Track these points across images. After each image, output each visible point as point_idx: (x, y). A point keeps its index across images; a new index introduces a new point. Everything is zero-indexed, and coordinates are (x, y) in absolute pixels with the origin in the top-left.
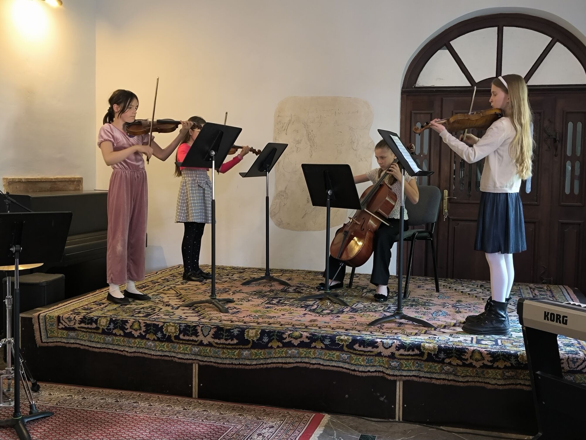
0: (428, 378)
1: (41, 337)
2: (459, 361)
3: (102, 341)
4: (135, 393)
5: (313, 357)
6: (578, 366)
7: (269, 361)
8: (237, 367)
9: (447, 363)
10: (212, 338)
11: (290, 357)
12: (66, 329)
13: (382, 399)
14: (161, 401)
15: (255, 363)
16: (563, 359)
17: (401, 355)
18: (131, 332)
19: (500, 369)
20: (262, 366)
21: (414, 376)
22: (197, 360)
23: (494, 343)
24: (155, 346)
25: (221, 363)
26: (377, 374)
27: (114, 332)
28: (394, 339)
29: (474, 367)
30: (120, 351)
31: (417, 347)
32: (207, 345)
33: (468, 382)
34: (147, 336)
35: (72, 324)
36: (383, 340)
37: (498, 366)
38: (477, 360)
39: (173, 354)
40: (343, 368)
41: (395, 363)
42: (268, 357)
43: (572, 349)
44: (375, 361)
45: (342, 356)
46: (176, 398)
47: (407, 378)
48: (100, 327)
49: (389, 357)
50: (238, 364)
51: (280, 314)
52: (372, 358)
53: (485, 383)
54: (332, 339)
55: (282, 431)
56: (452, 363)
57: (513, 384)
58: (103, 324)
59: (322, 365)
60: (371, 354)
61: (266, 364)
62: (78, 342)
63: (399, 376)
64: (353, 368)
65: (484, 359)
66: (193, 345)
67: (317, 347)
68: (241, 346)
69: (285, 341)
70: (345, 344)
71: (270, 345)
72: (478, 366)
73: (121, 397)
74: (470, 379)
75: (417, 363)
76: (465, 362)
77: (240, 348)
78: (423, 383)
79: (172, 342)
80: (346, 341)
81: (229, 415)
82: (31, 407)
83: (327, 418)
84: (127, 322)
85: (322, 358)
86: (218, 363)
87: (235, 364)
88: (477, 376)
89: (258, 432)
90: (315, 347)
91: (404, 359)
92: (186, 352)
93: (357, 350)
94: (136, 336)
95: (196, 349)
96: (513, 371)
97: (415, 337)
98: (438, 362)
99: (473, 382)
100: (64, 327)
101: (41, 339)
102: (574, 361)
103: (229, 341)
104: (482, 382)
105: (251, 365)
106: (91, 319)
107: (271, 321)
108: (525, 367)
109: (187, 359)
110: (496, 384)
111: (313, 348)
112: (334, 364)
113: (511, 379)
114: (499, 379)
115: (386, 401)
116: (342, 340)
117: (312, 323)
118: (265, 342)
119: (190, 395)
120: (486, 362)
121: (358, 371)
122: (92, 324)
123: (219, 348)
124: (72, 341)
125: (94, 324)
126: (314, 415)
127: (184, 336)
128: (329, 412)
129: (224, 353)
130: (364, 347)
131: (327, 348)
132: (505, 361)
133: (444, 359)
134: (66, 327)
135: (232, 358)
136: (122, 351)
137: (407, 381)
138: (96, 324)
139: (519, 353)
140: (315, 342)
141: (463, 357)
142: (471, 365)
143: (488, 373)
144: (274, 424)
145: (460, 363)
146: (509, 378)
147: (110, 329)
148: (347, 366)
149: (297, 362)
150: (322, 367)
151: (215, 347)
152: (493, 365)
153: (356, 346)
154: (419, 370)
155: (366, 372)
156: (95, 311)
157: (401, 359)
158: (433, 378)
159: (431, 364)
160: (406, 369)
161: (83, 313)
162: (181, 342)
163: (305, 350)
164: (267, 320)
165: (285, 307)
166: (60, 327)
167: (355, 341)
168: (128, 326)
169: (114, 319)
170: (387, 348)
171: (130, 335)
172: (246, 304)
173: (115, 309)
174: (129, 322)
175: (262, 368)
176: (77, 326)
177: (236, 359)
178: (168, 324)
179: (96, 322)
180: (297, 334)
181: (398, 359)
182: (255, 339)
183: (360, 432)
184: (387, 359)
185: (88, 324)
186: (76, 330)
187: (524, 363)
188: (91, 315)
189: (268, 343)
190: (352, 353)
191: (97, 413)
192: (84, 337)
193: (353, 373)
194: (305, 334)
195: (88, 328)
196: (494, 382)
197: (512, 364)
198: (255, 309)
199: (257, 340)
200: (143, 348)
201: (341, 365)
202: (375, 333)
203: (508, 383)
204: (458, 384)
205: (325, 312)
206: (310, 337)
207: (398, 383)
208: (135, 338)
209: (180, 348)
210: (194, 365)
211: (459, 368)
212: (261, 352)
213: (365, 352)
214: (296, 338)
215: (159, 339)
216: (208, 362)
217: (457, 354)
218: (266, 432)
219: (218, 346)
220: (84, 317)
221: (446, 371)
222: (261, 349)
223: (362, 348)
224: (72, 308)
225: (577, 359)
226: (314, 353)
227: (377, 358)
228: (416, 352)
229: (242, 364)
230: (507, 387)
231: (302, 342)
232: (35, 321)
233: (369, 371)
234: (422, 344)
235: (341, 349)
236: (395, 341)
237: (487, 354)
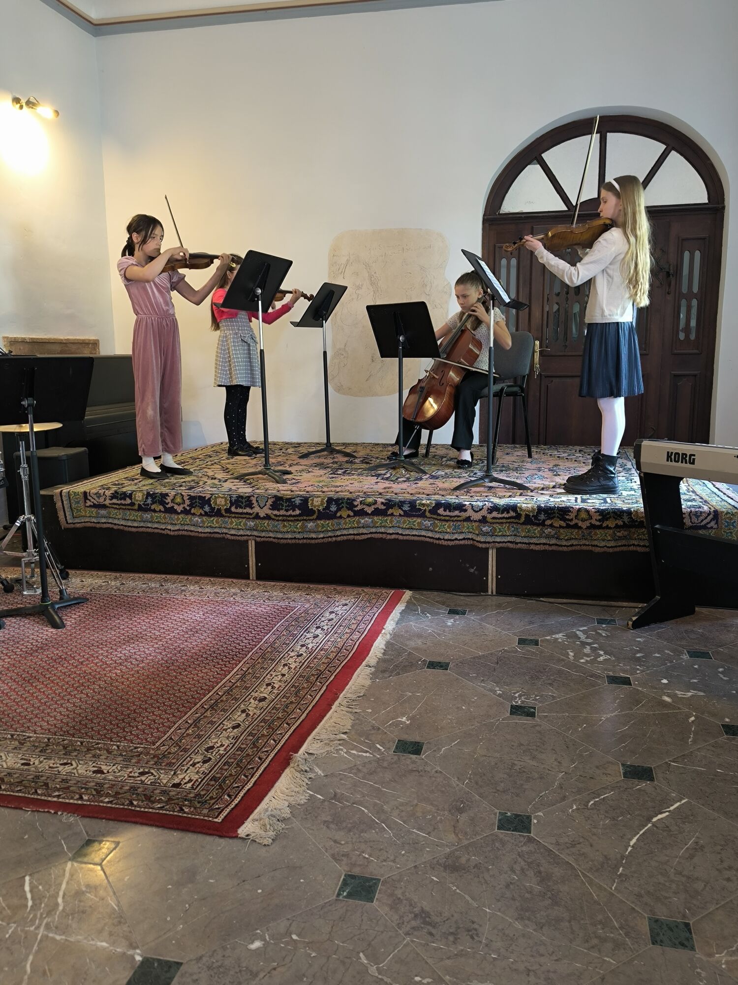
0: (525, 543)
1: (66, 517)
2: (563, 522)
3: (139, 519)
4: (182, 577)
5: (390, 525)
6: (702, 521)
7: (338, 533)
8: (301, 542)
9: (548, 525)
10: (270, 509)
11: (363, 527)
12: (94, 506)
13: (472, 570)
14: (213, 584)
15: (322, 536)
16: (684, 514)
17: (494, 518)
18: (173, 507)
19: (610, 528)
20: (330, 539)
21: (509, 542)
22: (253, 536)
23: (603, 501)
24: (203, 522)
25: (282, 538)
26: (466, 542)
27: (153, 507)
28: (485, 501)
29: (580, 528)
30: (161, 529)
31: (514, 508)
32: (264, 518)
33: (572, 545)
34: (193, 511)
35: (102, 500)
36: (472, 503)
37: (608, 525)
38: (583, 520)
39: (225, 531)
40: (425, 537)
41: (487, 528)
42: (337, 528)
43: (694, 503)
44: (464, 527)
45: (425, 523)
46: (230, 580)
47: (501, 545)
48: (136, 502)
49: (480, 521)
50: (301, 539)
51: (348, 483)
52: (459, 523)
53: (592, 545)
54: (412, 504)
55: (358, 608)
56: (554, 524)
57: (625, 545)
58: (139, 499)
59: (402, 535)
60: (458, 519)
61: (334, 536)
62: (110, 520)
63: (491, 542)
64: (437, 536)
65: (592, 518)
66: (248, 518)
67: (395, 514)
68: (305, 518)
69: (356, 509)
70: (428, 509)
71: (338, 515)
72: (585, 527)
73: (166, 581)
74: (575, 542)
75: (513, 527)
76: (569, 522)
77: (303, 520)
78: (520, 549)
79: (222, 516)
80: (428, 505)
81: (293, 594)
82: (61, 591)
83: (408, 594)
84: (167, 495)
85: (401, 526)
86: (278, 538)
87: (299, 539)
88: (584, 537)
89: (330, 610)
90: (392, 514)
91: (498, 523)
92: (240, 527)
93: (442, 515)
94: (179, 511)
95: (251, 524)
96: (625, 531)
97: (510, 499)
98: (538, 525)
99: (578, 545)
100: (92, 504)
101: (66, 520)
102: (698, 514)
103: (290, 512)
104: (588, 545)
105: (317, 538)
106: (124, 493)
107: (338, 489)
108: (641, 525)
109: (241, 536)
110: (606, 546)
111: (390, 515)
112: (415, 532)
113: (623, 539)
114: (609, 540)
115: (476, 573)
116: (424, 505)
117: (387, 490)
118: (332, 512)
119: (247, 577)
120: (594, 522)
121: (444, 539)
122: (125, 500)
123: (278, 520)
124: (103, 520)
125: (128, 499)
126: (393, 592)
127: (236, 508)
128: (410, 589)
129: (284, 526)
130: (450, 511)
131: (406, 514)
132: (616, 519)
133: (544, 521)
134: (94, 504)
135: (295, 532)
136: (164, 530)
137: (501, 548)
138: (131, 498)
139: (632, 510)
140: (392, 508)
141: (567, 517)
142: (576, 526)
143: (596, 534)
144: (347, 602)
145: (563, 524)
146: (620, 538)
147: (148, 505)
148: (430, 534)
149: (371, 533)
150: (401, 537)
151: (273, 519)
152: (602, 525)
153: (441, 511)
154: (515, 535)
155: (453, 540)
156: (127, 486)
157: (494, 523)
158: (532, 544)
159: (529, 527)
160: (500, 534)
161: (114, 488)
162: (234, 515)
163: (380, 518)
164: (333, 489)
165: (352, 477)
166: (87, 505)
167: (438, 505)
168: (169, 500)
169: (151, 493)
170: (477, 512)
171: (172, 511)
172: (305, 475)
173: (152, 484)
174: (169, 495)
175: (330, 542)
176: (107, 502)
177: (299, 532)
178: (217, 496)
179: (130, 496)
180: (370, 500)
181: (491, 523)
182: (321, 508)
183: (447, 607)
184: (477, 524)
185: (121, 499)
186: (108, 507)
187: (639, 520)
188: (124, 490)
189: (336, 512)
190: (436, 519)
191: (139, 597)
192: (117, 515)
193: (437, 542)
194: (380, 500)
195: (121, 504)
196: (603, 544)
197: (624, 522)
198: (318, 479)
199: (323, 509)
200: (188, 525)
201: (423, 533)
202: (462, 497)
203: (620, 544)
204: (561, 549)
205: (399, 479)
206: (386, 503)
207: (490, 552)
208: (179, 514)
209: (232, 523)
210: (250, 542)
211: (562, 530)
212: (329, 523)
213: (451, 517)
214: (369, 505)
215: (206, 514)
216: (267, 537)
217: (559, 514)
218: (340, 610)
219: (277, 518)
220: (116, 492)
221: (547, 535)
222: (329, 519)
223: (447, 513)
224: (100, 484)
225: (701, 512)
226: (391, 522)
227: (465, 523)
228: (512, 514)
229: (306, 538)
230: (618, 549)
231: (377, 509)
232: (57, 499)
233: (456, 539)
234: (518, 505)
235: (423, 515)
236: (487, 503)
237: (595, 512)
